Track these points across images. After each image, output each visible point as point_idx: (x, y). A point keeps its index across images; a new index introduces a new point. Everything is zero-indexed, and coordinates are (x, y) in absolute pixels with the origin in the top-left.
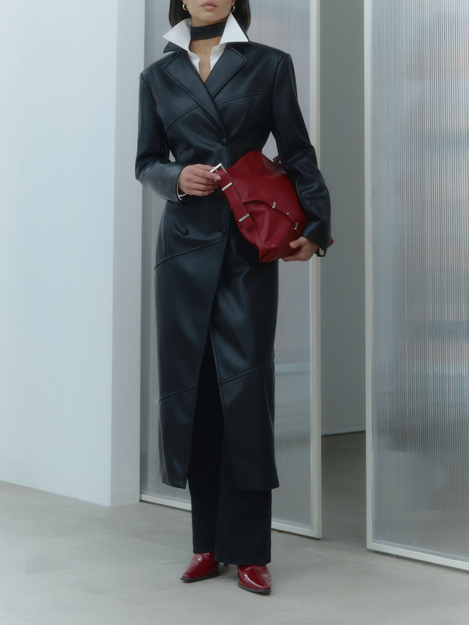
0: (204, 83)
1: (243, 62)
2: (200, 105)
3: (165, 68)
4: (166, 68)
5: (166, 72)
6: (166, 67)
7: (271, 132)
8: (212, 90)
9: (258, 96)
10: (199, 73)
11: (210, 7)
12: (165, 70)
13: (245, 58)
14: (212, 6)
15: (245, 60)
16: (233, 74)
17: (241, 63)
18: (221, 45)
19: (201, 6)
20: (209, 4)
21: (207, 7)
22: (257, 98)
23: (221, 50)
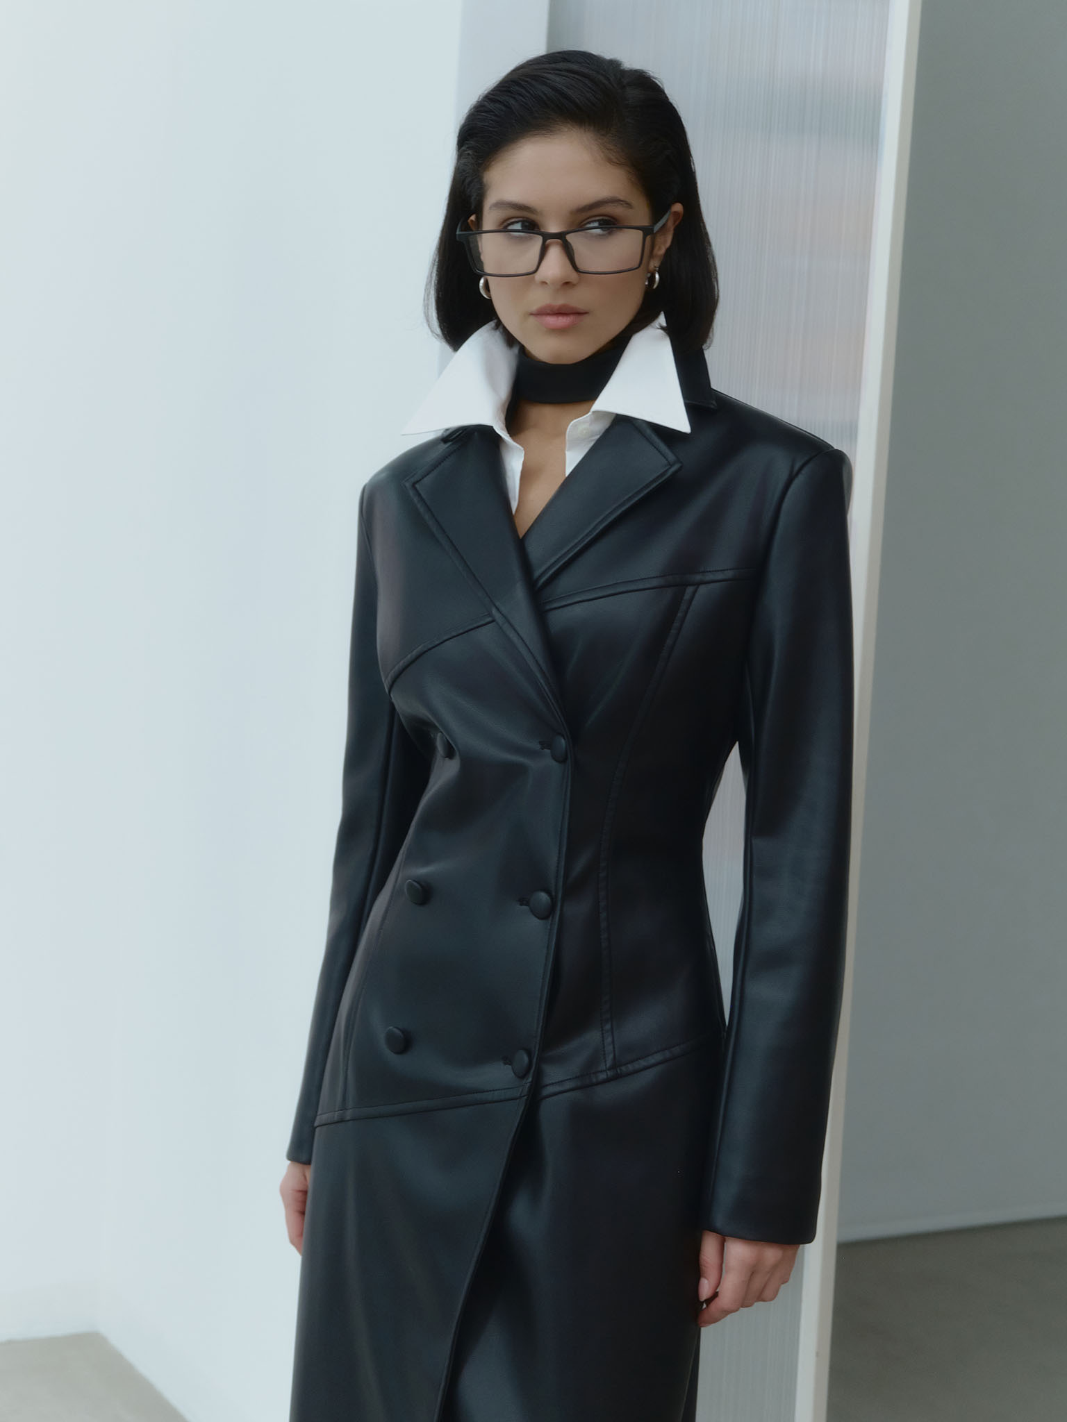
0: (521, 536)
1: (666, 471)
2: (494, 621)
3: (413, 486)
4: (417, 486)
5: (415, 499)
6: (418, 482)
7: (737, 744)
9: (703, 590)
10: (514, 505)
11: (562, 321)
12: (411, 494)
13: (671, 457)
14: (568, 314)
15: (671, 465)
17: (655, 475)
18: (601, 415)
19: (532, 314)
20: (559, 312)
21: (553, 321)
22: (697, 596)
23: (600, 427)
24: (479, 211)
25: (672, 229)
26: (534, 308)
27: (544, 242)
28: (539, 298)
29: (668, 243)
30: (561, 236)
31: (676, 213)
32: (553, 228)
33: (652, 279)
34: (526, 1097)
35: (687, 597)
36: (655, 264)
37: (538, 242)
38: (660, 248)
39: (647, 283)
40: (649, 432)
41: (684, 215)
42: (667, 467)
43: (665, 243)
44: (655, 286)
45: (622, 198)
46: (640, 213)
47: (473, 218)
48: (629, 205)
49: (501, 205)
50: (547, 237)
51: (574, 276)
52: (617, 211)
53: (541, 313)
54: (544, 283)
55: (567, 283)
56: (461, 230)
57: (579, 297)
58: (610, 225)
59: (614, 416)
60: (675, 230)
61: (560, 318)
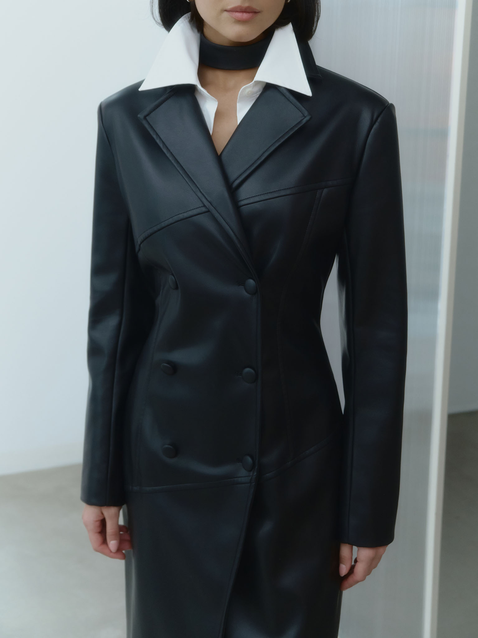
0: (219, 154)
1: (302, 121)
2: (209, 211)
3: (145, 118)
4: (147, 118)
5: (147, 126)
6: (148, 115)
8: (234, 173)
9: (325, 190)
10: (211, 133)
11: (245, 16)
12: (144, 122)
13: (306, 113)
14: (249, 12)
15: (305, 117)
16: (277, 145)
17: (296, 123)
18: (258, 83)
19: (226, 11)
20: (244, 10)
21: (239, 15)
22: (323, 194)
23: (257, 90)
26: (228, 7)
34: (254, 483)
35: (318, 196)
40: (288, 94)
42: (303, 118)
59: (265, 84)
61: (245, 14)
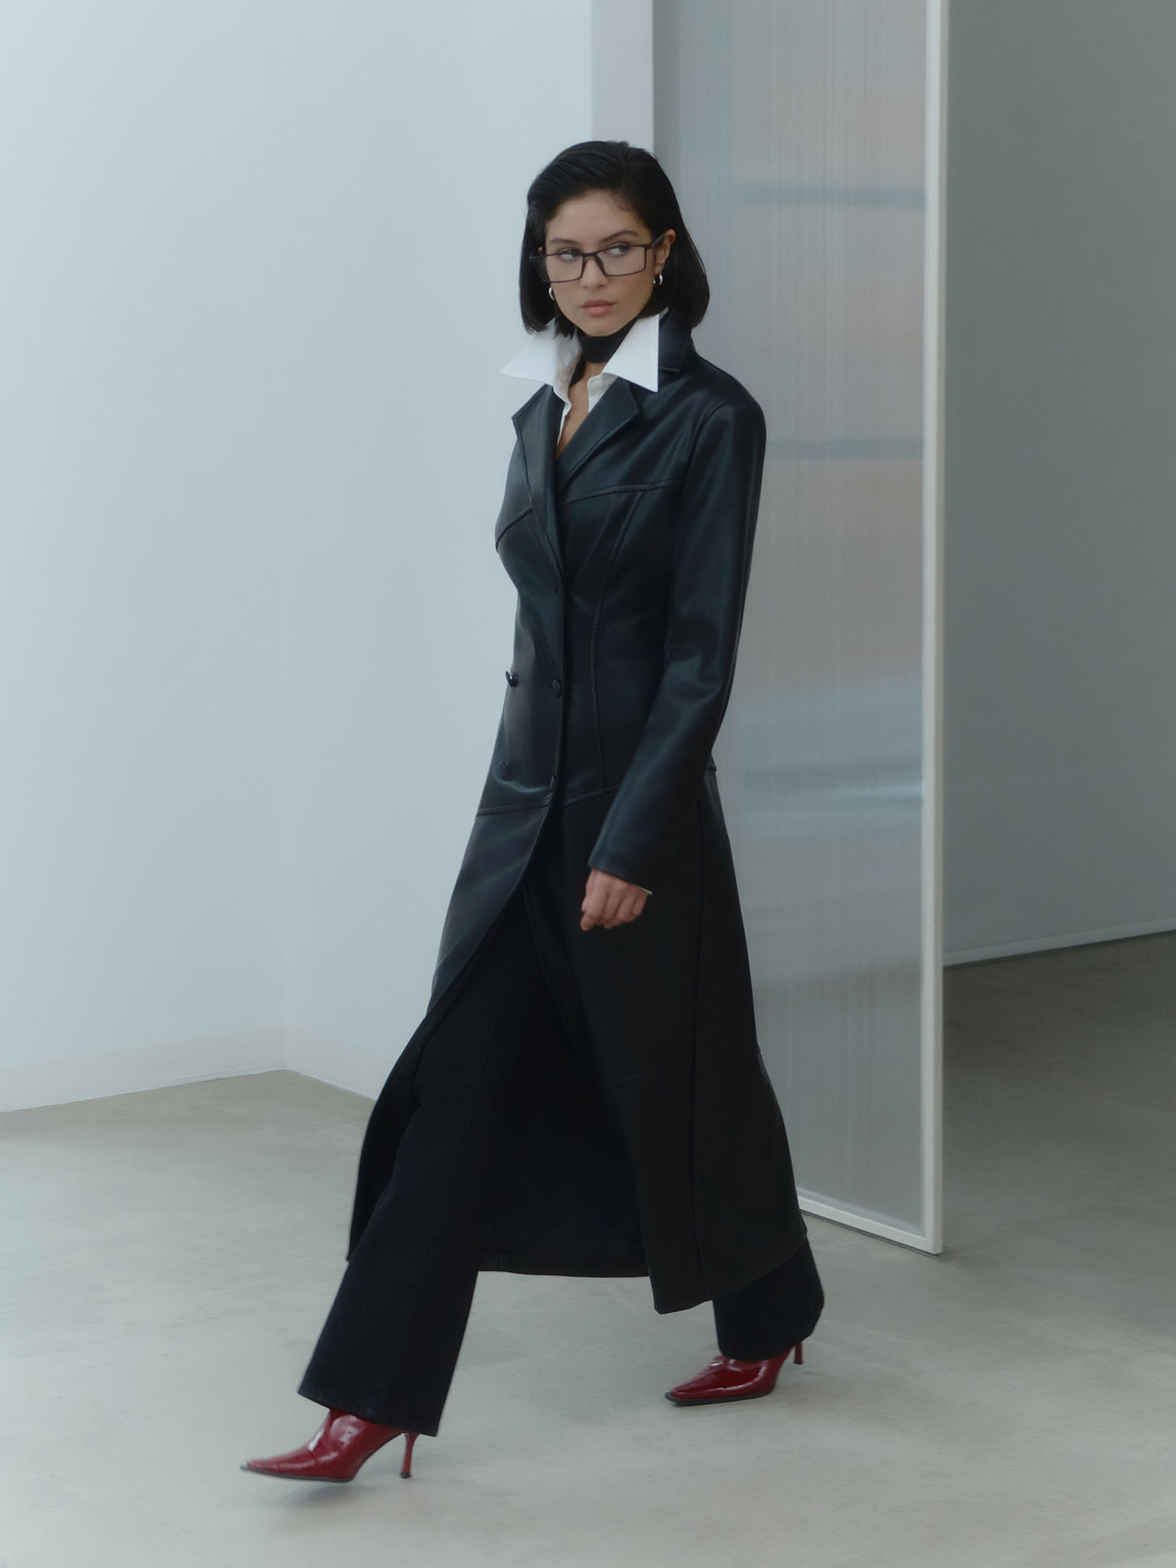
2: (531, 511)
11: (598, 310)
13: (636, 407)
14: (603, 306)
15: (634, 412)
16: (602, 441)
18: (607, 377)
19: (580, 307)
20: (597, 304)
22: (644, 499)
23: (608, 383)
24: (543, 244)
25: (669, 245)
26: (582, 303)
27: (584, 260)
28: (583, 296)
29: (668, 255)
30: (594, 255)
31: (670, 236)
32: (589, 250)
33: (657, 279)
34: (550, 805)
35: (637, 498)
36: (659, 269)
37: (580, 260)
38: (661, 259)
39: (654, 282)
40: (628, 390)
41: (676, 237)
42: (632, 413)
43: (664, 255)
44: (661, 283)
45: (630, 230)
46: (645, 237)
47: (540, 249)
48: (636, 234)
49: (555, 241)
50: (585, 255)
51: (604, 280)
52: (629, 238)
53: (586, 306)
54: (586, 287)
55: (601, 286)
56: (533, 255)
57: (611, 293)
58: (626, 247)
59: (616, 377)
60: (671, 246)
